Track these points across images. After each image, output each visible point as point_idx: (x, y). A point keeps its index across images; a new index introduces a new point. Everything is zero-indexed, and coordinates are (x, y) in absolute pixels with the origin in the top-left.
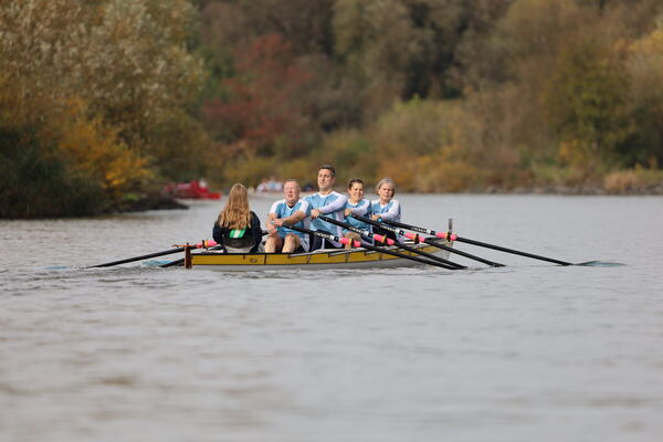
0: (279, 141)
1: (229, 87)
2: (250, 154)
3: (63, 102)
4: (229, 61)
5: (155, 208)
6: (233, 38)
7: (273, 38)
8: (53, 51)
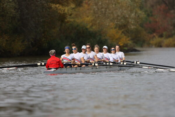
0: (164, 33)
1: (151, 19)
2: (157, 37)
3: (108, 24)
4: (151, 12)
5: (132, 51)
6: (152, 6)
7: (163, 6)
8: (106, 11)
